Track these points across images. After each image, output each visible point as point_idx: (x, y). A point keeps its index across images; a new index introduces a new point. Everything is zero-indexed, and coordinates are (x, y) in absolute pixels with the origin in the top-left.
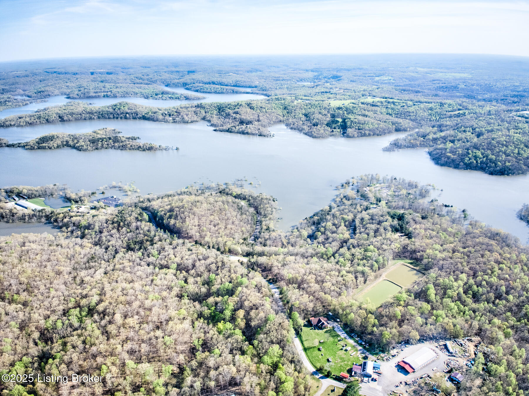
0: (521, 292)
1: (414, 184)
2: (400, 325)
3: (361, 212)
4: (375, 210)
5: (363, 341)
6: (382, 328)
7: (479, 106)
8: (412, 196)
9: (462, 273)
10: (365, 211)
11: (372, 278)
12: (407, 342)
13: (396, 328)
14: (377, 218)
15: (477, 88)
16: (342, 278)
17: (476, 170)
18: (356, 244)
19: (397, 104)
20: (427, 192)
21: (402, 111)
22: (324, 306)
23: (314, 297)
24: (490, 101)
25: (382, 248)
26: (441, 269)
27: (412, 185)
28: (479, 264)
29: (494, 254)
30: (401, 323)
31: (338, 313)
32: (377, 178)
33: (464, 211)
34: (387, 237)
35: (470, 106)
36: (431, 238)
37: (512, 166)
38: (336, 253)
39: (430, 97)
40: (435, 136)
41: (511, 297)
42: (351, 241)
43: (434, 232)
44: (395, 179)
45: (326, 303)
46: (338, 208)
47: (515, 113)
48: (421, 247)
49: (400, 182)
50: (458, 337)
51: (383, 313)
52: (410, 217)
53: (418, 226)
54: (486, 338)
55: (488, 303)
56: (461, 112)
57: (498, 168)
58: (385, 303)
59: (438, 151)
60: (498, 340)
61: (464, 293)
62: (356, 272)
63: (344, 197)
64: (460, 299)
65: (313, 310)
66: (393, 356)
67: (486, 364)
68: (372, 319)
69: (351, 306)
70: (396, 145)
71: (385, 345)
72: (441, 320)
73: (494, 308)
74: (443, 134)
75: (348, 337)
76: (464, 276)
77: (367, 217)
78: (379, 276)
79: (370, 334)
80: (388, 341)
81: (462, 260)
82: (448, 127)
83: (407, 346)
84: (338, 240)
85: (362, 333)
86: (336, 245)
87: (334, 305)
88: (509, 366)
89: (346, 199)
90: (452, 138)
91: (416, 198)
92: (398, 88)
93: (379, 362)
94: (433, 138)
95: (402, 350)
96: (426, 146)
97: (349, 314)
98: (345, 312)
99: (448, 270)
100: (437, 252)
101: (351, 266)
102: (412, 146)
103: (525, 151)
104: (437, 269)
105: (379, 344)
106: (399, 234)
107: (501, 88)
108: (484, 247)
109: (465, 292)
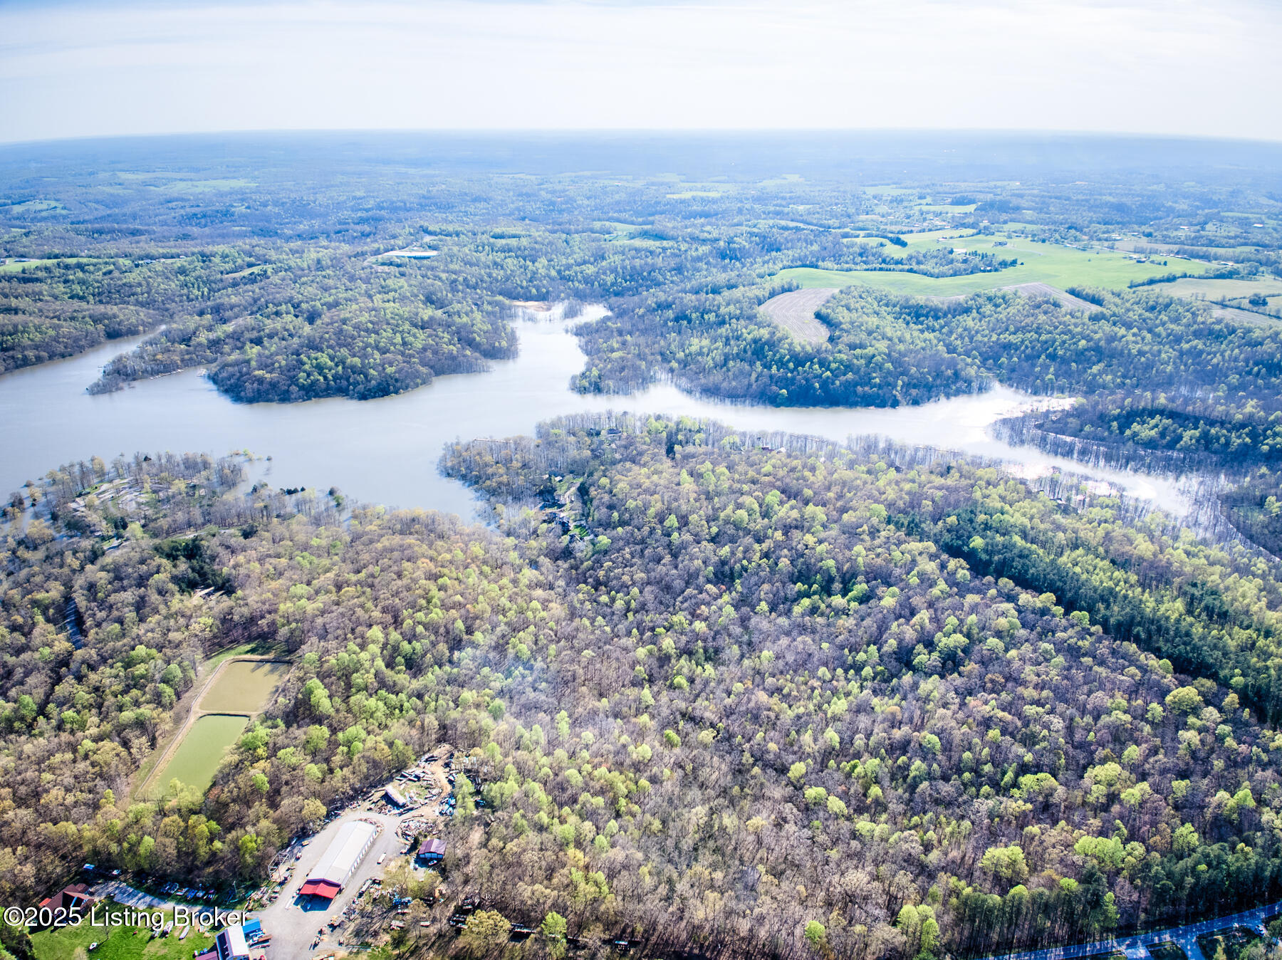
0: (495, 618)
1: (199, 460)
2: (274, 805)
3: (82, 568)
4: (118, 552)
5: (198, 889)
6: (234, 833)
7: (293, 252)
8: (202, 492)
9: (370, 626)
10: (92, 563)
11: (167, 727)
12: (303, 834)
13: (266, 816)
14: (130, 570)
15: (276, 210)
16: (88, 762)
17: (328, 395)
18: (95, 657)
19: (91, 268)
20: (236, 470)
21: (109, 285)
22: (63, 857)
23: (27, 844)
24: (313, 237)
25: (170, 642)
26: (323, 636)
27: (196, 464)
28: (397, 594)
29: (419, 562)
30: (273, 800)
31: (110, 854)
32: (97, 467)
33: (331, 493)
34: (173, 610)
35: (273, 255)
36: (281, 574)
37: (399, 371)
38: (46, 701)
39: (172, 243)
40: (212, 336)
41: (478, 636)
42: (79, 654)
43: (283, 560)
44: (146, 459)
45: (65, 845)
46: (11, 578)
47: (373, 259)
48: (264, 603)
49: (161, 465)
50: (405, 767)
51: (224, 797)
52: (215, 541)
53: (241, 558)
54: (461, 737)
55: (440, 667)
56: (255, 270)
57: (373, 382)
58: (221, 772)
59: (230, 369)
60: (482, 732)
61: (387, 666)
62: (120, 730)
63: (20, 543)
64: (382, 683)
65: (39, 881)
66: (281, 884)
67: (478, 792)
68: (203, 826)
69: (137, 822)
70: (120, 375)
71: (255, 867)
72: (360, 745)
73: (455, 670)
74: (229, 328)
75: (156, 901)
76: (376, 632)
77: (102, 577)
78: (183, 714)
79: (208, 863)
80: (258, 857)
81: (362, 599)
82: (236, 310)
83: (305, 843)
84: (41, 664)
85: (190, 870)
86: (37, 681)
87: (89, 841)
88: (524, 773)
89: (27, 547)
90: (255, 334)
91: (214, 493)
92: (82, 227)
93: (255, 916)
94: (209, 341)
95: (298, 859)
96: (200, 363)
97: (139, 842)
98: (125, 845)
99: (339, 632)
100: (304, 601)
101: (102, 721)
102: (164, 369)
103: (414, 336)
104: (314, 639)
105: (241, 874)
106: (200, 593)
107: (328, 205)
108: (396, 554)
109: (390, 665)
